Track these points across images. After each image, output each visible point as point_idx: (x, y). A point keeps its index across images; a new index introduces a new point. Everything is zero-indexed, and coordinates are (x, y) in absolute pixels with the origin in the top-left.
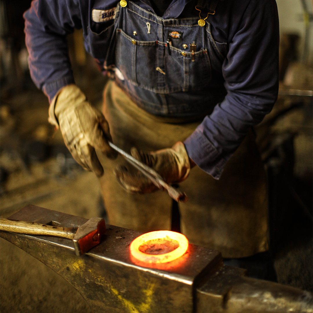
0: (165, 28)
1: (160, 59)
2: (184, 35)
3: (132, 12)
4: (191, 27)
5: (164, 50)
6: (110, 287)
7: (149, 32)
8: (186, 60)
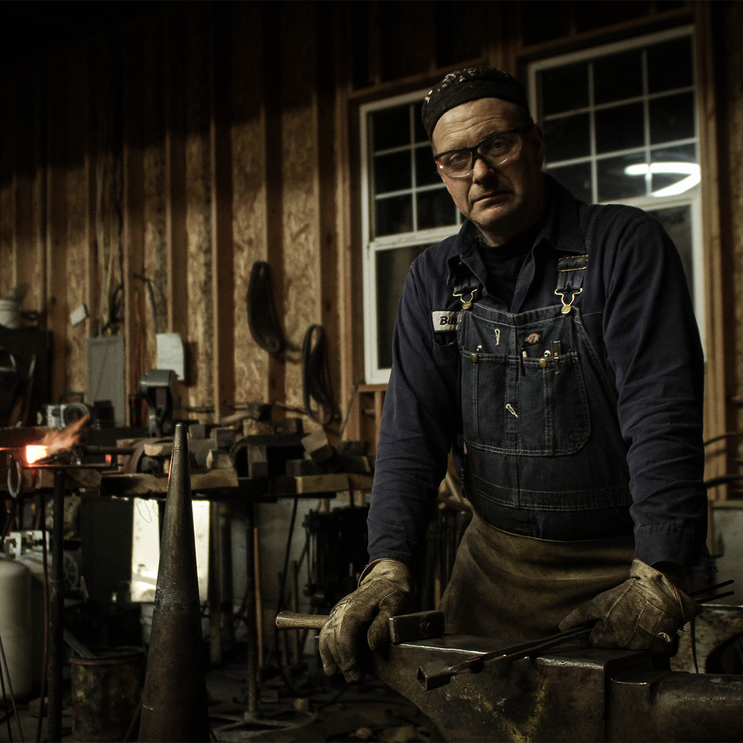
0: (518, 332)
1: (510, 387)
2: (544, 335)
3: (478, 319)
4: (554, 321)
5: (517, 369)
6: (481, 698)
7: (498, 344)
8: (546, 374)
